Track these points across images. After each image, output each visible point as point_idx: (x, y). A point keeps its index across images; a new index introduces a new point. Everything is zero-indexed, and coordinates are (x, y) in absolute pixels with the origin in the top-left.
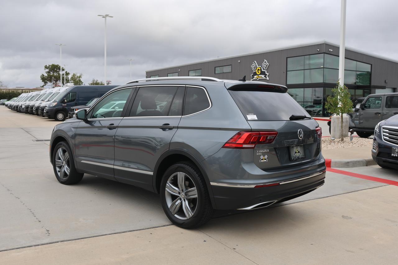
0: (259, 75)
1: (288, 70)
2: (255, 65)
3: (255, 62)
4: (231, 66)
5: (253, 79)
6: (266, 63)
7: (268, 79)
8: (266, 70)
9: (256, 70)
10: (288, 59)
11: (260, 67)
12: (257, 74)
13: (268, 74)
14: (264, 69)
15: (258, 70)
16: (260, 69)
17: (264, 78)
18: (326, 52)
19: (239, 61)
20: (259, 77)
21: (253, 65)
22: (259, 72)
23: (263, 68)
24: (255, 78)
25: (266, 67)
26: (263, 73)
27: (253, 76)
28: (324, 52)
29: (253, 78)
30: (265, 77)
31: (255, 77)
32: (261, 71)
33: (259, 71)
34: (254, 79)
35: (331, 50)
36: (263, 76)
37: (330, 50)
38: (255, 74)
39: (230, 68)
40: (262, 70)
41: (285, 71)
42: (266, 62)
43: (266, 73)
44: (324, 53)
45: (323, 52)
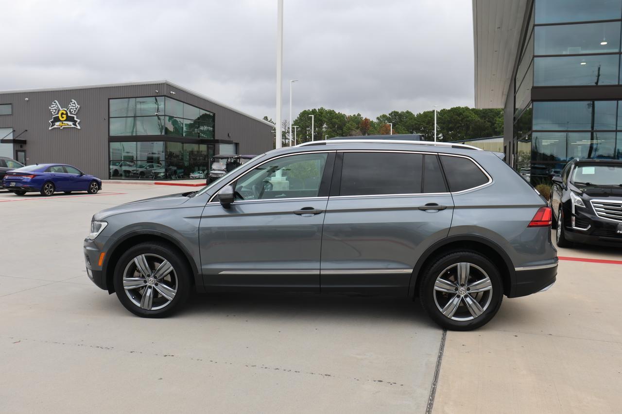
0: (64, 122)
1: (111, 116)
2: (55, 107)
3: (55, 102)
4: (10, 105)
5: (52, 128)
6: (74, 106)
7: (79, 127)
8: (74, 115)
9: (58, 114)
10: (110, 100)
11: (66, 109)
12: (59, 121)
13: (78, 121)
14: (71, 113)
15: (62, 114)
16: (65, 112)
17: (73, 126)
18: (167, 95)
19: (27, 99)
20: (63, 124)
21: (52, 106)
22: (63, 118)
23: (70, 111)
24: (57, 126)
25: (75, 111)
26: (69, 119)
27: (52, 122)
28: (165, 94)
29: (53, 125)
30: (75, 124)
31: (57, 124)
32: (67, 116)
33: (63, 116)
34: (55, 126)
35: (174, 93)
36: (71, 123)
37: (171, 92)
38: (57, 119)
39: (10, 109)
40: (69, 115)
41: (107, 118)
42: (74, 103)
43: (75, 119)
44: (165, 96)
45: (163, 95)
